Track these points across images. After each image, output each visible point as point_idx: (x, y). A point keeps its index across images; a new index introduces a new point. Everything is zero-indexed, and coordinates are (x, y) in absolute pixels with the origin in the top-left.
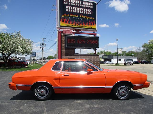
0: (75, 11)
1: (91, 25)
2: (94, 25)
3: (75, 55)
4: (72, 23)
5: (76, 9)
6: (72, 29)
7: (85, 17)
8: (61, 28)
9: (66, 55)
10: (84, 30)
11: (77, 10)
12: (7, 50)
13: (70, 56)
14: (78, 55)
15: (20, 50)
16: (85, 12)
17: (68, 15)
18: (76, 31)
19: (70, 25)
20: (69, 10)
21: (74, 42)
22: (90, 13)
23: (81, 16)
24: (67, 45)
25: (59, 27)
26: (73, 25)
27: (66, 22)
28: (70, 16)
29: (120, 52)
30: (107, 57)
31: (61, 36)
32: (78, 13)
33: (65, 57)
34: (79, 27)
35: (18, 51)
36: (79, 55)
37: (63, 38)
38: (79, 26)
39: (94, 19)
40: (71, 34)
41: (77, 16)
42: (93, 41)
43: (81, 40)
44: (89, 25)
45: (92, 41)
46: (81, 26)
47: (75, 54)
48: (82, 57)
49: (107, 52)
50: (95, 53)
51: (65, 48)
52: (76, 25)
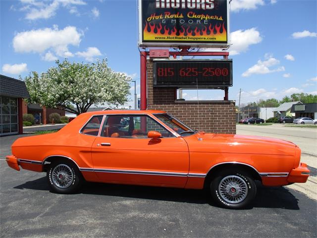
0: (175, 5)
1: (215, 32)
2: (223, 33)
3: (176, 102)
4: (170, 34)
6: (171, 46)
7: (199, 17)
8: (146, 46)
9: (155, 102)
10: (198, 47)
11: (181, 3)
13: (164, 104)
14: (183, 102)
16: (201, 5)
17: (160, 15)
18: (181, 50)
19: (165, 37)
20: (163, 5)
21: (173, 73)
22: (212, 7)
23: (191, 15)
24: (157, 82)
25: (141, 43)
26: (171, 36)
27: (156, 32)
28: (164, 18)
31: (146, 60)
32: (183, 9)
33: (154, 107)
34: (185, 40)
36: (185, 104)
37: (150, 66)
38: (184, 38)
39: (221, 19)
40: (168, 58)
41: (181, 16)
42: (216, 71)
43: (189, 70)
45: (213, 71)
46: (190, 37)
47: (178, 100)
48: (191, 106)
49: (308, 96)
50: (226, 98)
51: (154, 88)
52: (178, 37)
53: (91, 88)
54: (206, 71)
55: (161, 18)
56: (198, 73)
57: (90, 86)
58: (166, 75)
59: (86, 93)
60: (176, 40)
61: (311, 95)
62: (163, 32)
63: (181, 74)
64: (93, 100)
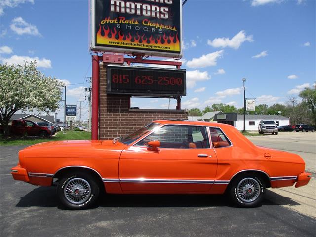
0: (131, 11)
1: (169, 42)
2: (176, 44)
3: (130, 110)
4: (124, 39)
5: (133, 6)
6: (125, 53)
7: (154, 25)
8: (99, 50)
9: (109, 110)
10: (152, 55)
11: (136, 9)
12: (3, 101)
13: (118, 112)
14: (137, 110)
15: (34, 101)
16: (156, 14)
17: (115, 19)
18: (135, 57)
19: (120, 42)
20: (118, 9)
21: (128, 80)
22: (167, 16)
23: (146, 23)
24: (112, 89)
25: (94, 46)
26: (126, 42)
27: (110, 36)
28: (119, 23)
29: (251, 107)
30: (224, 117)
31: (99, 66)
32: (138, 15)
33: (107, 115)
34: (140, 47)
35: (28, 103)
37: (103, 71)
38: (139, 45)
39: (174, 29)
40: (122, 64)
41: (137, 23)
42: (171, 80)
43: (145, 77)
44: (163, 42)
45: (169, 79)
46: (144, 45)
47: (132, 108)
48: (146, 115)
49: (226, 106)
50: (178, 107)
51: (108, 95)
52: (133, 43)
53: (18, 92)
54: (161, 80)
55: (115, 22)
56: (154, 82)
57: (17, 90)
58: (121, 82)
59: (12, 97)
60: (131, 46)
61: (228, 105)
62: (117, 38)
63: (136, 82)
64: (20, 105)
